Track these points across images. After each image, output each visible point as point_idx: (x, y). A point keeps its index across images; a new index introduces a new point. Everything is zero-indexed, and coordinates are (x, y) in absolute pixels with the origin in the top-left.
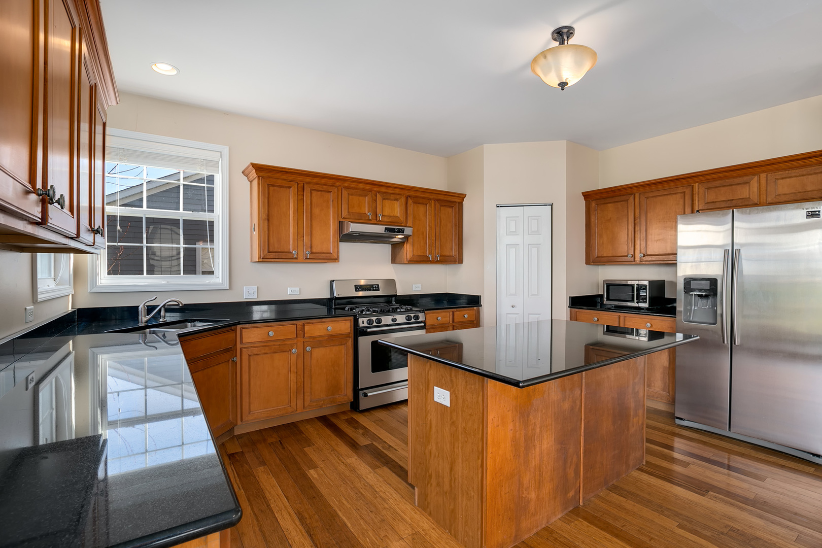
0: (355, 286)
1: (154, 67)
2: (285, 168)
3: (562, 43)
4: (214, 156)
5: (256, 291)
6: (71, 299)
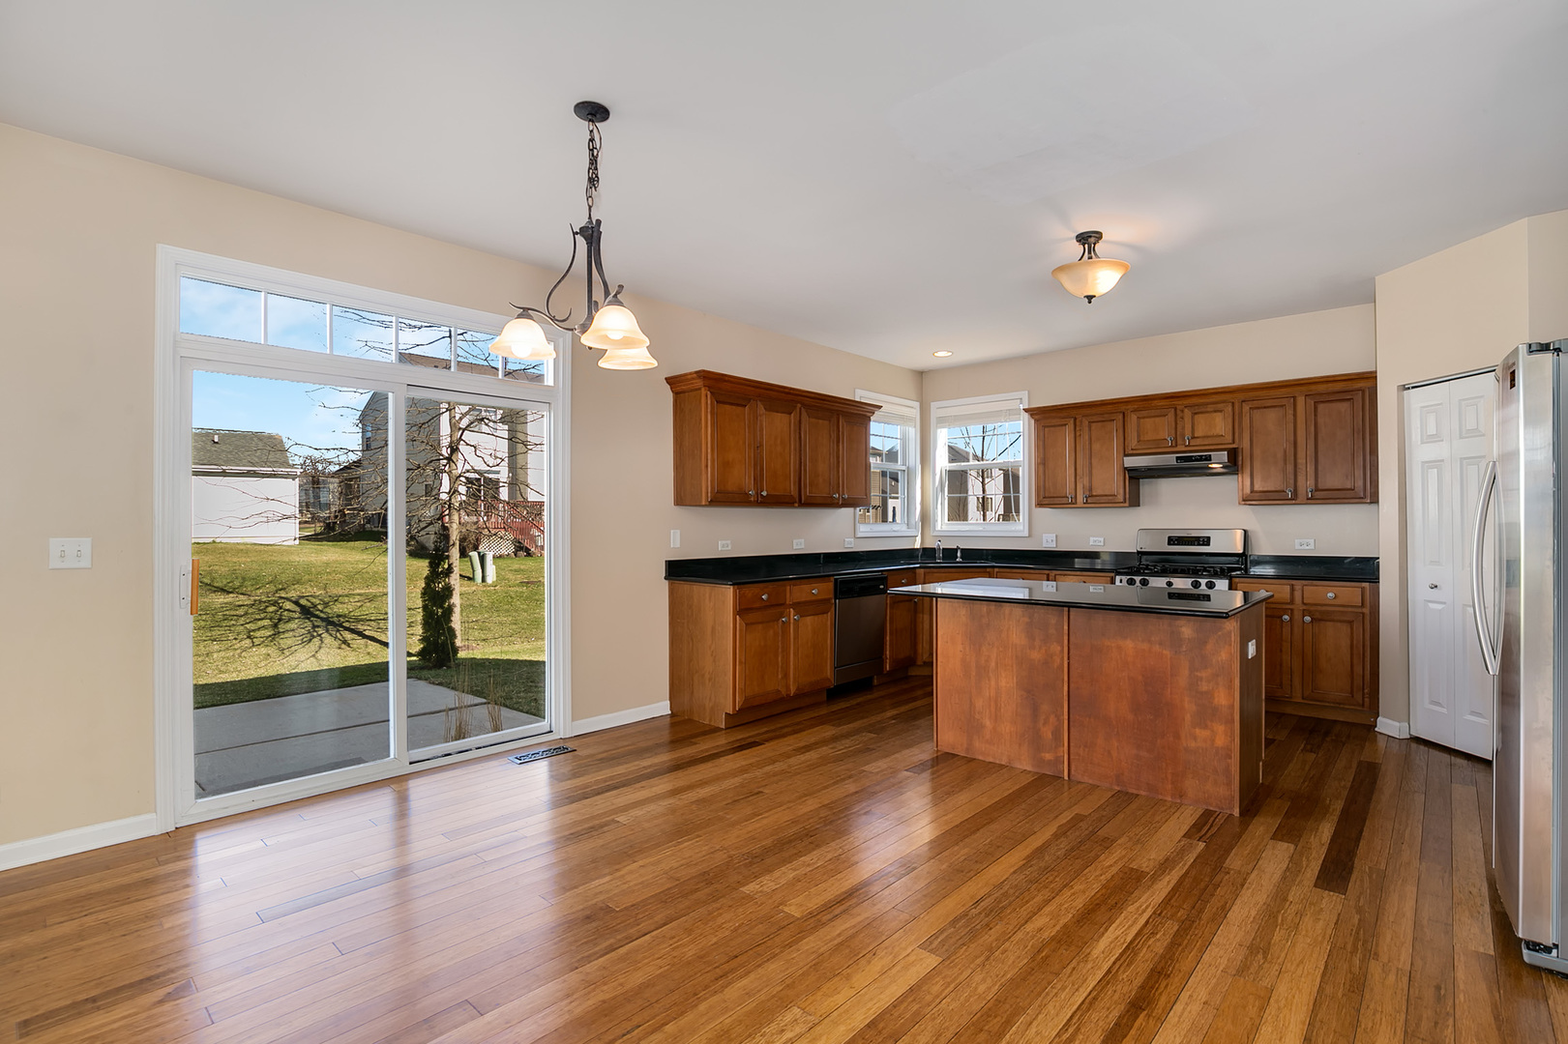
0: (1169, 537)
4: (1015, 404)
5: (1054, 539)
6: (919, 539)
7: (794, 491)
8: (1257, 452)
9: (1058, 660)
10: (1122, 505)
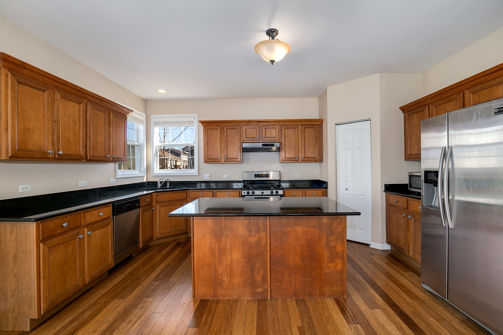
0: (255, 174)
1: (158, 91)
2: (213, 121)
3: (273, 39)
4: (192, 119)
5: (209, 176)
6: (145, 178)
7: (82, 152)
8: (287, 143)
9: (264, 241)
10: (239, 162)
